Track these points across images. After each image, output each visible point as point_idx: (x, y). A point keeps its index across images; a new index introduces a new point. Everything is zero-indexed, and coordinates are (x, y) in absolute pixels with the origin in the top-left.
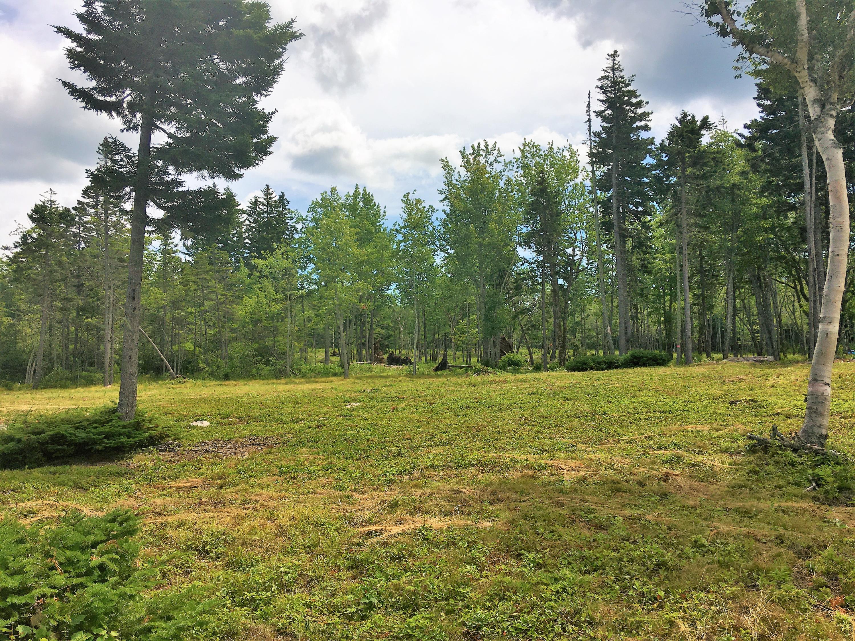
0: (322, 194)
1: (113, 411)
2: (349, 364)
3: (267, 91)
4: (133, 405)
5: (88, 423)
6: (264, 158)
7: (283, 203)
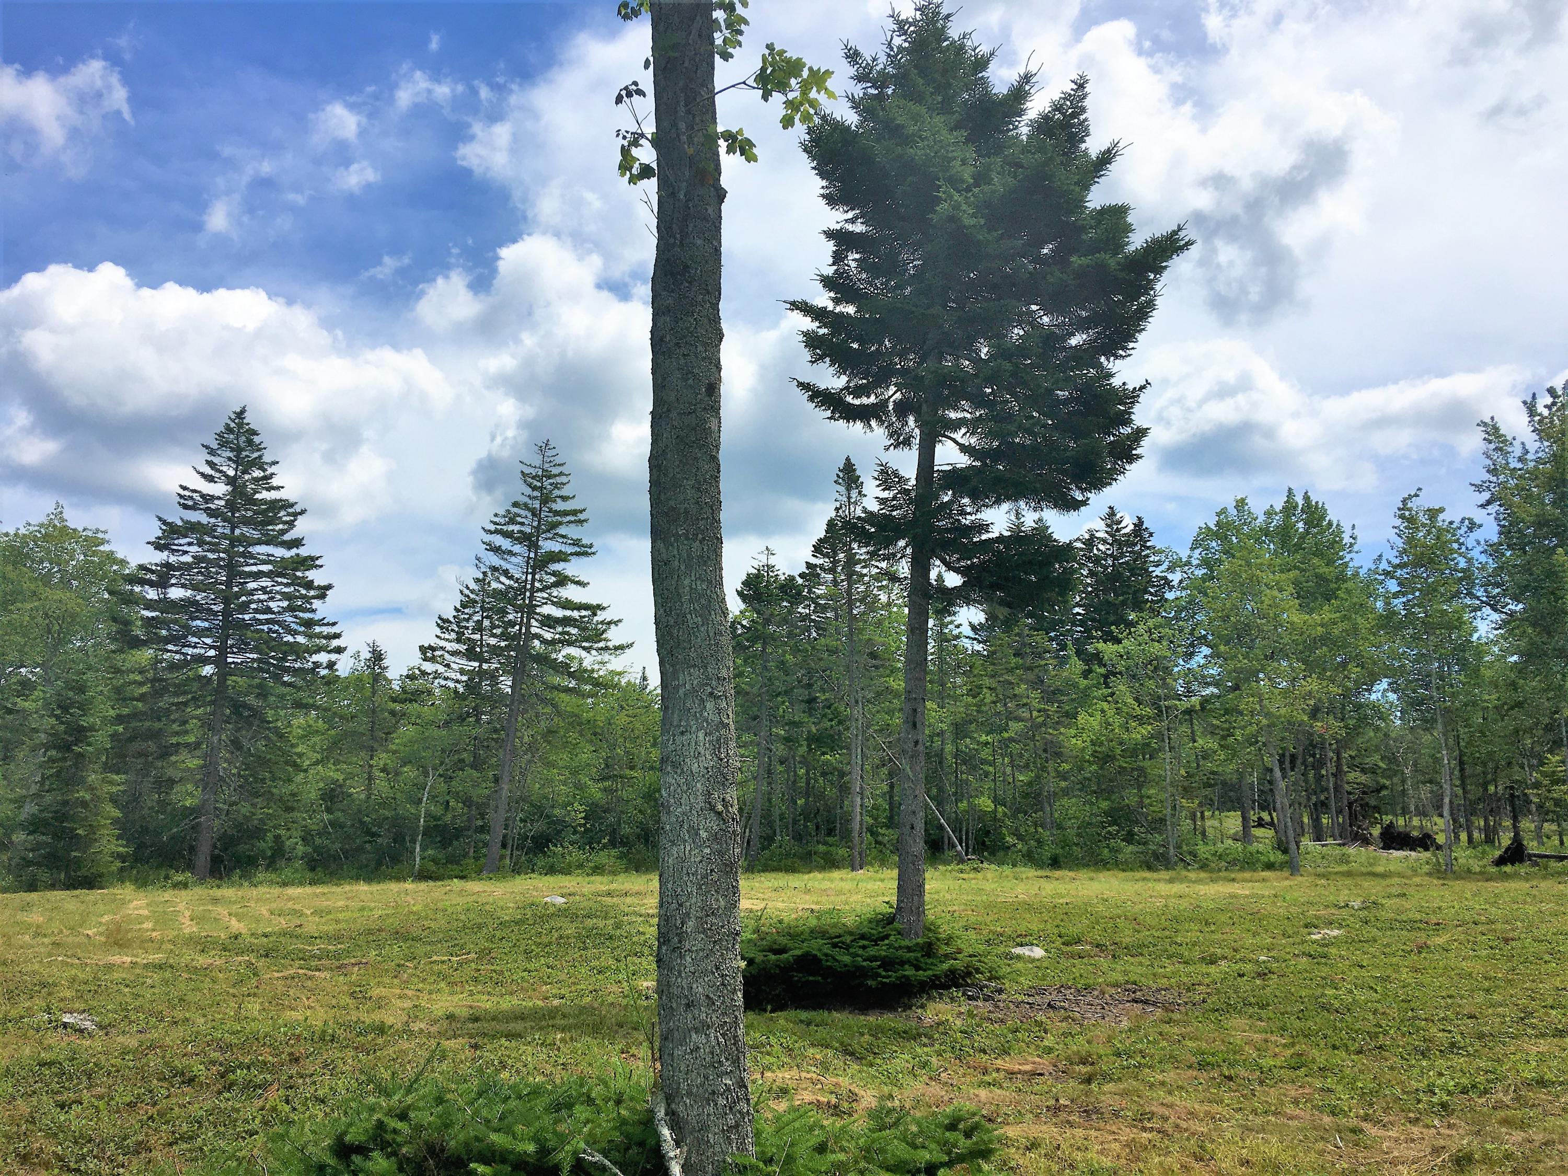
0: (1218, 514)
1: (889, 920)
2: (1298, 844)
3: (1125, 348)
4: (919, 910)
5: (852, 938)
6: (1127, 467)
7: (1141, 537)
